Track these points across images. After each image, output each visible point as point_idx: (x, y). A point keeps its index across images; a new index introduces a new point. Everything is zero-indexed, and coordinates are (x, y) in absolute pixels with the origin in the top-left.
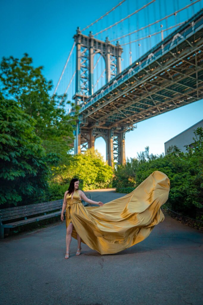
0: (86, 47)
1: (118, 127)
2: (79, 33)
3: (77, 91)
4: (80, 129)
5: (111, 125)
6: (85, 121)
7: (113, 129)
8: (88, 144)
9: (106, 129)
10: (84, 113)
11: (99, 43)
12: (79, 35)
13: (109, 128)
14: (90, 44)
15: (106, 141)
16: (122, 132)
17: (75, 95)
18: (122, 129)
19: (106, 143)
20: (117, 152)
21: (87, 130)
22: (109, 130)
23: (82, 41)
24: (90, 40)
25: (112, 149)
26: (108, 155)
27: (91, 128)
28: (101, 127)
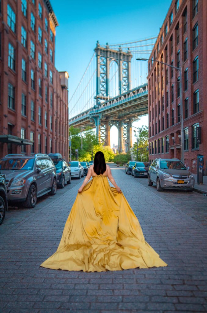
0: (104, 57)
1: (127, 120)
2: (99, 47)
3: (97, 93)
4: (100, 122)
5: (122, 118)
6: (104, 117)
7: (123, 121)
8: (105, 131)
9: (119, 121)
10: (103, 112)
11: (114, 53)
12: (98, 49)
13: (121, 120)
14: (107, 55)
15: (118, 128)
16: (130, 122)
17: (96, 96)
18: (130, 120)
19: (119, 130)
20: (126, 137)
21: (105, 121)
22: (120, 121)
23: (101, 52)
24: (107, 51)
25: (122, 134)
26: (119, 139)
27: (107, 120)
28: (115, 119)
